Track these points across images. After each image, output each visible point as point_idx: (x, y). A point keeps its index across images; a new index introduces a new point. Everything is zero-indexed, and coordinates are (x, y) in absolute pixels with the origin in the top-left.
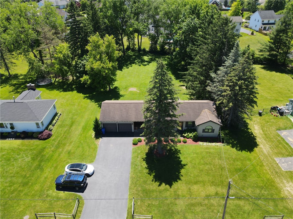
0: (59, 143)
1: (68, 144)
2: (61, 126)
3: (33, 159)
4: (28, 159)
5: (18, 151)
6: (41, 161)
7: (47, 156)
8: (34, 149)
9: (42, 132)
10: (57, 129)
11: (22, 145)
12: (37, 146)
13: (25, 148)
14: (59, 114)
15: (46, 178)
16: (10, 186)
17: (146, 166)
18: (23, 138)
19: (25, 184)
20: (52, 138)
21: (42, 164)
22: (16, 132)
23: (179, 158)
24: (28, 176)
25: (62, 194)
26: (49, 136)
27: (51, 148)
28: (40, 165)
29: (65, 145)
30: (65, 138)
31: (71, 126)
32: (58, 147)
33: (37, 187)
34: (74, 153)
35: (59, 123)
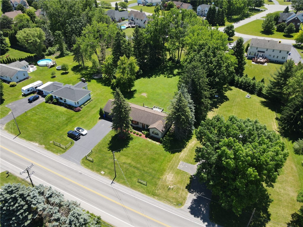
0: (81, 115)
1: (85, 118)
2: (88, 107)
3: (66, 120)
4: (64, 119)
5: (62, 113)
6: (69, 122)
7: (73, 120)
8: (69, 115)
9: (76, 107)
10: (85, 108)
11: (66, 111)
12: (72, 114)
13: (66, 113)
14: (91, 100)
15: (66, 130)
16: (52, 128)
17: (110, 140)
18: (68, 108)
19: (57, 129)
20: (80, 112)
21: (69, 123)
22: (66, 104)
23: (129, 142)
24: (60, 126)
25: (68, 138)
26: (79, 110)
27: (76, 117)
28: (67, 123)
29: (83, 117)
30: (86, 114)
31: (93, 108)
32: (80, 117)
33: (61, 132)
34: (85, 123)
35: (88, 105)
